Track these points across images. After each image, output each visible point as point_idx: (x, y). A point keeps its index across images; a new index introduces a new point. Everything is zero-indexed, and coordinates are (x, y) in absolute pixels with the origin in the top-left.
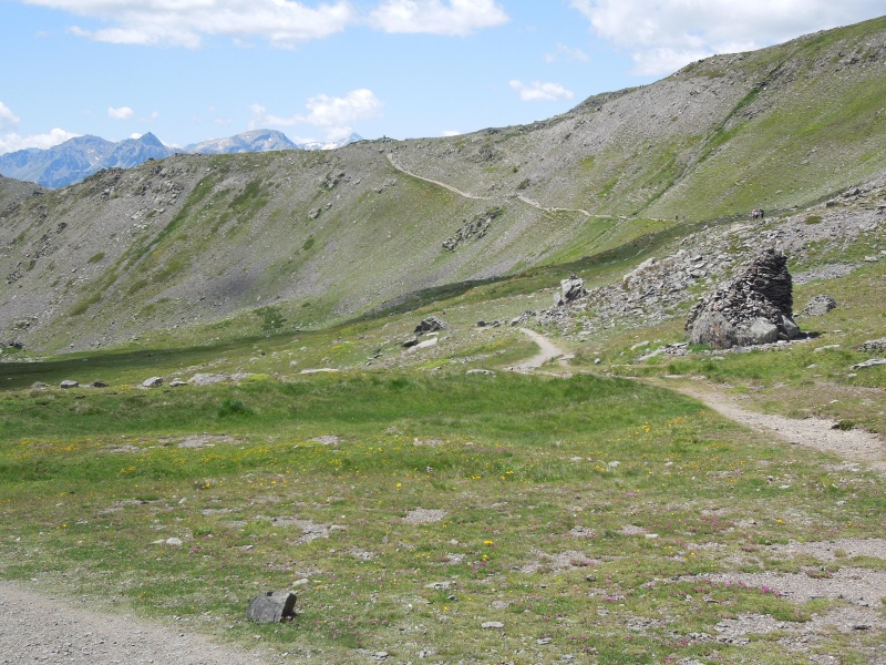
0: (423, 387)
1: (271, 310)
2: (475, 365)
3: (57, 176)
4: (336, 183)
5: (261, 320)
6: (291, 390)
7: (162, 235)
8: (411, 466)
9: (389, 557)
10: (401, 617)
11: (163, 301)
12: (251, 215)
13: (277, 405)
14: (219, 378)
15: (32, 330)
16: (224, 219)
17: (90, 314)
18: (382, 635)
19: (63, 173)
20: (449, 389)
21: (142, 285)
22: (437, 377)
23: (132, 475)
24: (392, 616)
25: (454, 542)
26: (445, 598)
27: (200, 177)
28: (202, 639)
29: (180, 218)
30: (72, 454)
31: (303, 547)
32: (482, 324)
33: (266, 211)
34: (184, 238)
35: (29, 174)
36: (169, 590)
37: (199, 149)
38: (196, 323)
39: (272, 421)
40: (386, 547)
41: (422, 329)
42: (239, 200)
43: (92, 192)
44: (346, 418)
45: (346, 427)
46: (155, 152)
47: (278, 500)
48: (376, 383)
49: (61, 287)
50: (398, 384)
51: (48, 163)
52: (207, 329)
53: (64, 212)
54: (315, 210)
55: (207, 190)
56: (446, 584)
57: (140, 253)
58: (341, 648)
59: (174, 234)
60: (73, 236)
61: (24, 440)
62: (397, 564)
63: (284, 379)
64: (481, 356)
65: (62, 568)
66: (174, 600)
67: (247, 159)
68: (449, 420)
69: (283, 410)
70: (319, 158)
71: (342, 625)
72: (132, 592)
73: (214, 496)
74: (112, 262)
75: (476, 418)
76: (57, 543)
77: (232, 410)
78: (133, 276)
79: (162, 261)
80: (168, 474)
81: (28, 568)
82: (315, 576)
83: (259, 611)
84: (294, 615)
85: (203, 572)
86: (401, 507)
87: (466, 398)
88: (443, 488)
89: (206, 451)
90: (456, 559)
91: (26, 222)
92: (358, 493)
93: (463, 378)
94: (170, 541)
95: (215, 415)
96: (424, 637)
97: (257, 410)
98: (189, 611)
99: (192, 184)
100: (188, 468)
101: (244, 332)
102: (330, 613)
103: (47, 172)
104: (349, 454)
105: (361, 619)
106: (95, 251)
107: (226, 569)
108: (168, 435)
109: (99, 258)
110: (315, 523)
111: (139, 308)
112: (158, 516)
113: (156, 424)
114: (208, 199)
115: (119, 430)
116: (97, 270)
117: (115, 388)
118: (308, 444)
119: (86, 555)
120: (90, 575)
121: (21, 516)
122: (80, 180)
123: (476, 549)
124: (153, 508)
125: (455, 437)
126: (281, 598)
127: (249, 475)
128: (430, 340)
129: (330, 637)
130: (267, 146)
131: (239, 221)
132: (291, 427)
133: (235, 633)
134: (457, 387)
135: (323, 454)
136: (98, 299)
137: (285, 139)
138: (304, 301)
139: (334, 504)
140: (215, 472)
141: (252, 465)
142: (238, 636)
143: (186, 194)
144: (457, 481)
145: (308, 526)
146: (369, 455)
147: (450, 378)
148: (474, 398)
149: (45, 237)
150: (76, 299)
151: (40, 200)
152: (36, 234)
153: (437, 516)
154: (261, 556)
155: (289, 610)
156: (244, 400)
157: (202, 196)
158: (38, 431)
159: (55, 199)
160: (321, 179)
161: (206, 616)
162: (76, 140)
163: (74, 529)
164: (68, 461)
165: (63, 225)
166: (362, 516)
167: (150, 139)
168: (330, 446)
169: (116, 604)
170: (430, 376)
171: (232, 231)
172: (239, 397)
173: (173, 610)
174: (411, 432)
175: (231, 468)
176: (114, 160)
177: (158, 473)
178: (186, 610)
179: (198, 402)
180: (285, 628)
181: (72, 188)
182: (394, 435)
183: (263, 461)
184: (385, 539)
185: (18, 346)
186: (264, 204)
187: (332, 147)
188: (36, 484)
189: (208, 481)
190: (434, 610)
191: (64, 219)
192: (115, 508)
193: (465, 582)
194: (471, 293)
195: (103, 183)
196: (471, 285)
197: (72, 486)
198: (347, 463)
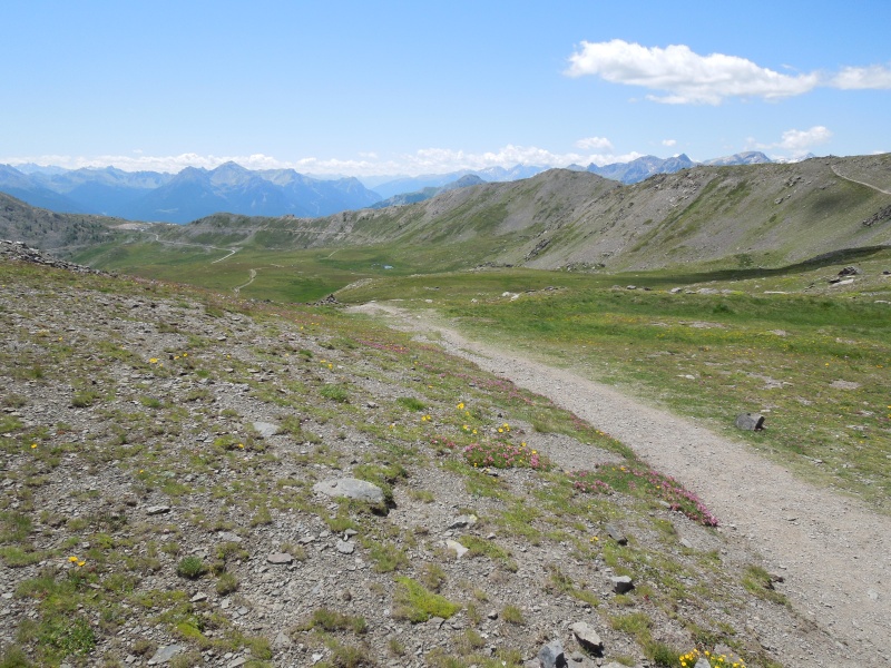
0: (844, 308)
1: (745, 256)
2: (880, 297)
3: (630, 177)
4: (795, 183)
5: (738, 261)
6: (757, 302)
7: (685, 211)
8: (834, 354)
9: (821, 405)
10: (831, 442)
11: (682, 247)
12: (739, 201)
13: (749, 310)
14: (715, 292)
15: (610, 258)
16: (722, 203)
17: (642, 251)
18: (818, 449)
19: (634, 176)
20: (862, 311)
21: (671, 237)
22: (854, 303)
23: (663, 338)
24: (825, 440)
25: (865, 403)
26: (859, 436)
27: (711, 178)
28: (709, 432)
29: (697, 201)
30: (631, 324)
31: (766, 391)
32: (886, 273)
33: (748, 199)
34: (698, 213)
35: (616, 176)
36: (688, 402)
37: (712, 163)
38: (700, 260)
39: (744, 318)
40: (818, 399)
41: (844, 273)
42: (733, 192)
43: (649, 186)
44: (791, 321)
45: (790, 326)
46: (686, 164)
47: (750, 363)
48: (812, 303)
49: (627, 237)
50: (827, 305)
51: (627, 170)
52: (705, 264)
53: (633, 197)
54: (779, 199)
55: (714, 186)
56: (861, 428)
57: (672, 220)
58: (792, 453)
59: (692, 211)
60: (637, 210)
61: (607, 314)
62: (827, 410)
63: (754, 295)
64: (884, 293)
65: (630, 382)
66: (691, 408)
67: (740, 169)
68: (861, 330)
69: (752, 313)
70: (786, 168)
71: (792, 439)
72: (668, 400)
73: (711, 355)
74: (656, 224)
75: (880, 330)
76: (627, 369)
77: (721, 310)
78: (667, 233)
79: (684, 224)
80: (683, 340)
81: (612, 379)
82: (774, 409)
83: (741, 423)
84: (762, 428)
85: (707, 396)
86: (830, 377)
87: (873, 317)
88: (857, 370)
89: (706, 330)
90: (867, 414)
91: (612, 202)
92: (800, 365)
93: (872, 305)
94: (688, 376)
95: (711, 312)
96: (847, 456)
97: (736, 311)
98: (700, 416)
99: (705, 183)
100: (695, 339)
101: (727, 267)
102: (784, 431)
103: (625, 176)
104: (792, 343)
105: (804, 438)
106: (647, 218)
107: (720, 396)
108: (685, 320)
109: (649, 222)
110: (773, 378)
111: (668, 250)
112: (680, 362)
113: (677, 313)
114: (714, 191)
115: (657, 314)
116: (648, 228)
117: (655, 292)
118: (767, 333)
119: (642, 377)
120: (644, 387)
121: (607, 353)
122: (642, 180)
123: (881, 409)
124: (677, 359)
125: (865, 341)
126: (756, 417)
127: (730, 346)
128: (848, 281)
129: (785, 445)
130: (753, 161)
131: (731, 204)
132: (756, 323)
133: (726, 433)
134: (868, 310)
135: (776, 340)
136: (646, 244)
137: (765, 157)
138: (766, 251)
139: (785, 370)
140: (710, 343)
141: (732, 341)
142: (729, 434)
143: (701, 188)
144: (867, 367)
145: (769, 380)
146: (805, 344)
147: (863, 304)
148: (879, 318)
149: (622, 210)
150: (635, 243)
151: (621, 190)
152: (617, 208)
153: (854, 386)
154: (740, 393)
155: (759, 426)
156: (729, 305)
157: (711, 189)
158: (615, 310)
159: (629, 190)
160: (785, 181)
161: (710, 420)
162: (643, 158)
163: (635, 362)
164: (630, 327)
165: (632, 204)
166: (803, 379)
167: (684, 157)
168: (781, 336)
169: (660, 405)
170: (849, 302)
171: (726, 210)
172: (725, 303)
173: (691, 413)
174: (834, 334)
175: (719, 341)
176: (662, 169)
177: (677, 339)
178: (698, 415)
179: (702, 303)
180: (757, 435)
181: (638, 184)
182: (823, 335)
183: (739, 340)
184: (819, 395)
185: (603, 266)
186: (747, 195)
187: (795, 161)
188: (613, 337)
189: (707, 347)
190: (853, 442)
191: (632, 201)
192: (656, 355)
193: (874, 429)
194: (880, 253)
195: (656, 182)
196: (880, 248)
197: (632, 341)
198: (792, 348)
